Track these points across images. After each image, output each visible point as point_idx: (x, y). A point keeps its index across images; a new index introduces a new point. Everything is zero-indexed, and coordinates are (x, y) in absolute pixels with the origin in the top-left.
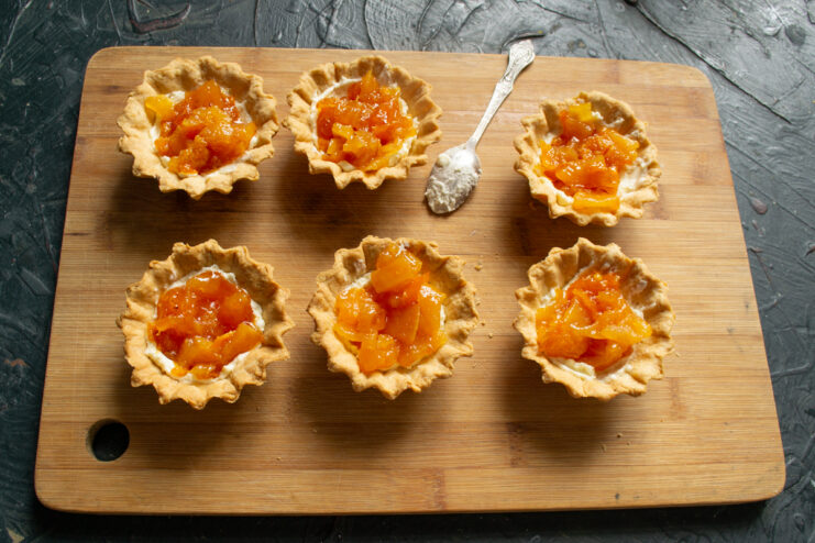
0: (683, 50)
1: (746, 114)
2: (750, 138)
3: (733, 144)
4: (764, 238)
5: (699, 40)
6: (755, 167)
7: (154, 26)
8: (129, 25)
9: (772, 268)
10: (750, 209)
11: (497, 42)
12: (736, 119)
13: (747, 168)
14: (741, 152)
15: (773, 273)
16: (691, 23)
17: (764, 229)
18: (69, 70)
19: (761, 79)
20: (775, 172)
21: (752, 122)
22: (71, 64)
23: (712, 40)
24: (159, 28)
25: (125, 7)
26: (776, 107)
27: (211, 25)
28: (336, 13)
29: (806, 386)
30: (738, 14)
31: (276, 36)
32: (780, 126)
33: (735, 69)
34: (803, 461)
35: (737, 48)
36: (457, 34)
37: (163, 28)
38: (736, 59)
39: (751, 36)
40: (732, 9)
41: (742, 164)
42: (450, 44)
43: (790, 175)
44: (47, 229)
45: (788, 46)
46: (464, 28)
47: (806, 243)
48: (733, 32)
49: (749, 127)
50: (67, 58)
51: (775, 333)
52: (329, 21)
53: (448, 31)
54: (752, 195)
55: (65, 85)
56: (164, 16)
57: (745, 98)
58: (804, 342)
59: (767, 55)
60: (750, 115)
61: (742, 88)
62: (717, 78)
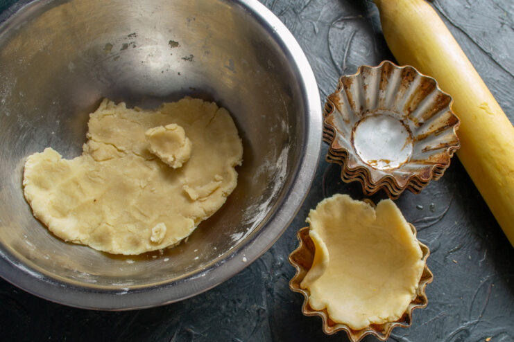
2: (505, 103)
5: (477, 30)
11: (327, 21)
16: (472, 17)
21: (508, 92)
23: (487, 31)
30: (507, 13)
35: (503, 38)
36: (300, 13)
38: (502, 46)
40: (504, 10)
42: (294, 20)
46: (306, 9)
48: (502, 27)
49: (505, 95)
57: (505, 75)
60: (506, 87)
61: (503, 66)
62: (486, 58)
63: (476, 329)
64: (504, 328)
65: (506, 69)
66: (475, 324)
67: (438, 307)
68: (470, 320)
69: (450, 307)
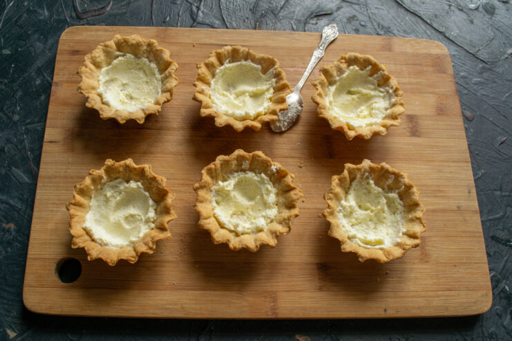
0: (419, 20)
1: (458, 58)
4: (472, 136)
6: (466, 92)
7: (90, 15)
8: (74, 15)
9: (478, 154)
10: (463, 118)
15: (478, 157)
17: (472, 130)
18: (38, 43)
19: (468, 37)
20: (478, 94)
22: (39, 40)
24: (93, 16)
25: (71, 4)
26: (478, 53)
27: (125, 13)
28: (202, 3)
29: (501, 227)
31: (165, 19)
32: (481, 66)
33: (452, 31)
34: (500, 274)
37: (96, 16)
39: (461, 10)
43: (488, 96)
44: (26, 142)
45: (484, 15)
47: (499, 138)
50: (36, 36)
52: (198, 8)
53: (273, 13)
54: (464, 109)
55: (35, 53)
56: (96, 8)
58: (499, 200)
59: (472, 22)
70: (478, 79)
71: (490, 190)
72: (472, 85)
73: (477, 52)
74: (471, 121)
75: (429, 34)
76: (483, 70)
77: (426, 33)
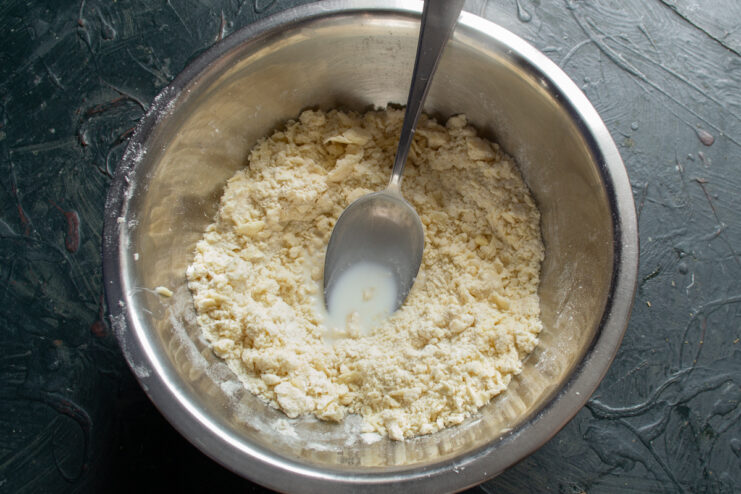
1: (696, 47)
2: (699, 71)
3: (682, 77)
4: (709, 169)
6: (703, 100)
9: (716, 198)
10: (697, 141)
12: (687, 53)
13: (694, 100)
14: (690, 86)
15: (717, 203)
17: (710, 160)
18: (41, 21)
19: (712, 14)
20: (723, 104)
21: (702, 56)
22: (43, 17)
26: (726, 40)
32: (730, 59)
33: (687, 4)
41: (691, 98)
43: (738, 106)
44: (14, 174)
49: (699, 60)
50: (39, 11)
51: (717, 262)
54: (699, 127)
55: (36, 35)
57: (696, 32)
60: (699, 49)
61: (693, 22)
62: (669, 13)
63: (691, 380)
64: (728, 374)
65: (697, 24)
66: (688, 373)
67: (637, 355)
68: (681, 368)
69: (653, 354)
70: (725, 81)
71: (734, 254)
72: (715, 89)
73: (725, 37)
74: (708, 145)
75: (651, 8)
76: (733, 66)
77: (647, 8)
